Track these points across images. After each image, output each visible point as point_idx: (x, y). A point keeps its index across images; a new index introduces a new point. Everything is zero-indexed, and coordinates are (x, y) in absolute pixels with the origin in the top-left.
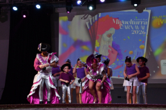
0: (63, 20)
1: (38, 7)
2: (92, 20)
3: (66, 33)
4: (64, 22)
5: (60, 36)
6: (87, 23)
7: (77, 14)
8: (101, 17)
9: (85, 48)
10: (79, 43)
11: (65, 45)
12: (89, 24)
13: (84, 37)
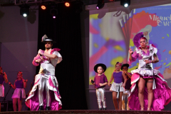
0: (93, 18)
1: (67, 4)
2: (126, 17)
3: (97, 32)
4: (94, 20)
5: (91, 36)
6: (120, 21)
7: (109, 11)
8: (136, 14)
9: (118, 48)
10: (111, 43)
11: (96, 46)
12: (123, 21)
13: (117, 36)
